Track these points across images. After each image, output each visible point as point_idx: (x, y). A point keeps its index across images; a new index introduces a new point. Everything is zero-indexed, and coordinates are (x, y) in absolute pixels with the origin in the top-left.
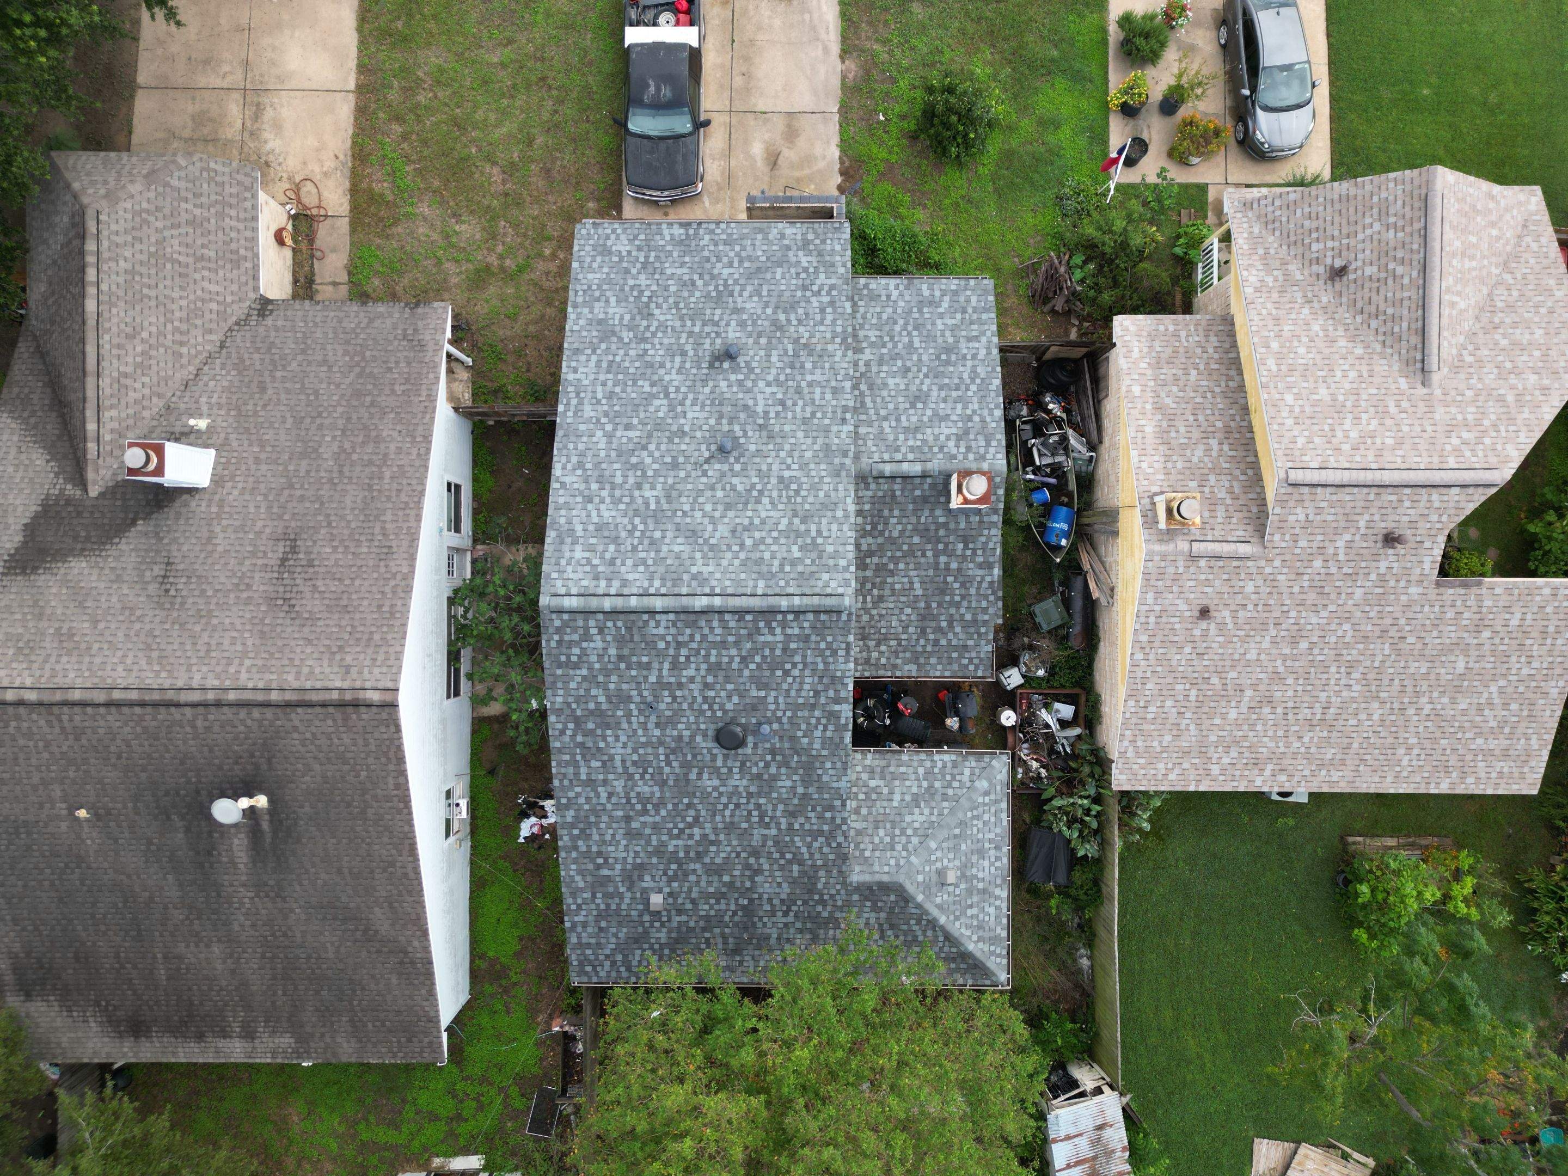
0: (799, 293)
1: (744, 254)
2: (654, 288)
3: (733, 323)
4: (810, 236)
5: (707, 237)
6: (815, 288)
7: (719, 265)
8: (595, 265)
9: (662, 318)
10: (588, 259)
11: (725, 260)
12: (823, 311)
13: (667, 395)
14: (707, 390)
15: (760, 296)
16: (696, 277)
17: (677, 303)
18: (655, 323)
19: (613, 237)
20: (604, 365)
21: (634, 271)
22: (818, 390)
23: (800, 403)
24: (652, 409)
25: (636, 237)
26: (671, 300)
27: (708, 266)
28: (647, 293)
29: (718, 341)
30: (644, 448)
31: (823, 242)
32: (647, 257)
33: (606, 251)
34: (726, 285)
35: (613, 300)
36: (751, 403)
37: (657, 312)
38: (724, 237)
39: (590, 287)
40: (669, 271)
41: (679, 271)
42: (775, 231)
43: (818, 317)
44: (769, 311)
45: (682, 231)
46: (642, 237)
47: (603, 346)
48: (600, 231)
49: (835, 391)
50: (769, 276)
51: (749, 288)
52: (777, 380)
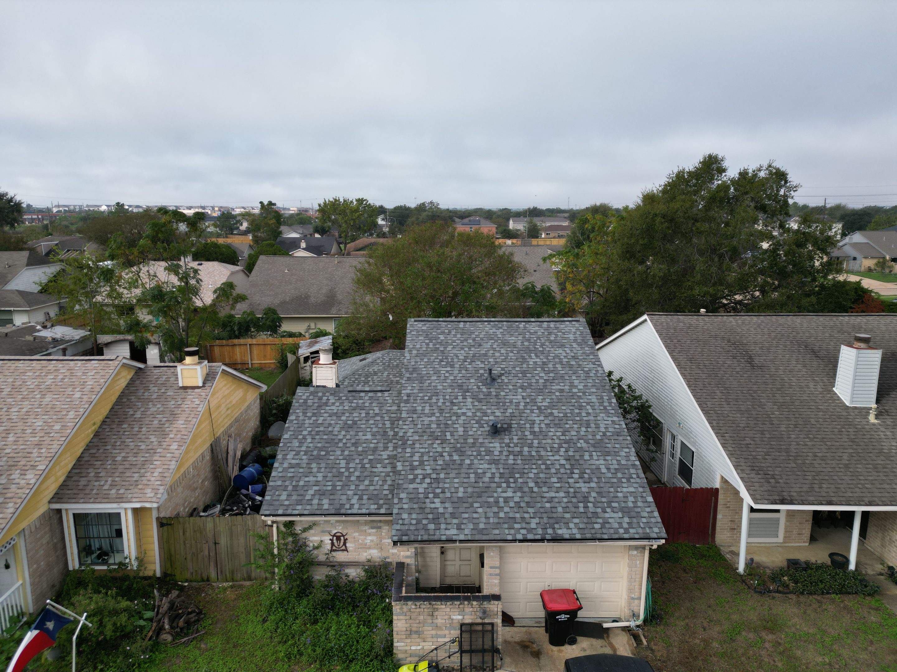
0: (442, 476)
1: (495, 509)
2: (571, 481)
3: (497, 453)
4: (432, 526)
5: (533, 526)
6: (428, 480)
7: (517, 499)
8: (631, 499)
9: (557, 457)
10: (640, 504)
11: (512, 504)
12: (422, 463)
13: (539, 408)
14: (510, 411)
15: (476, 473)
16: (536, 489)
17: (548, 468)
18: (562, 453)
19: (625, 526)
20: (593, 425)
21: (594, 494)
22: (427, 411)
23: (440, 404)
24: (548, 400)
25: (603, 525)
26: (553, 471)
27: (527, 499)
28: (576, 476)
29: (507, 441)
30: (546, 380)
31: (419, 522)
32: (586, 507)
33: (626, 511)
34: (508, 482)
35: (604, 470)
36: (476, 403)
37: (563, 462)
38: (517, 526)
39: (628, 481)
40: (562, 494)
41: (553, 494)
42: (467, 531)
43: (426, 458)
44: (468, 462)
45: (560, 532)
46: (597, 526)
47: (598, 437)
48: (640, 531)
49: (414, 411)
50: (470, 490)
51: (486, 479)
52: (458, 416)
